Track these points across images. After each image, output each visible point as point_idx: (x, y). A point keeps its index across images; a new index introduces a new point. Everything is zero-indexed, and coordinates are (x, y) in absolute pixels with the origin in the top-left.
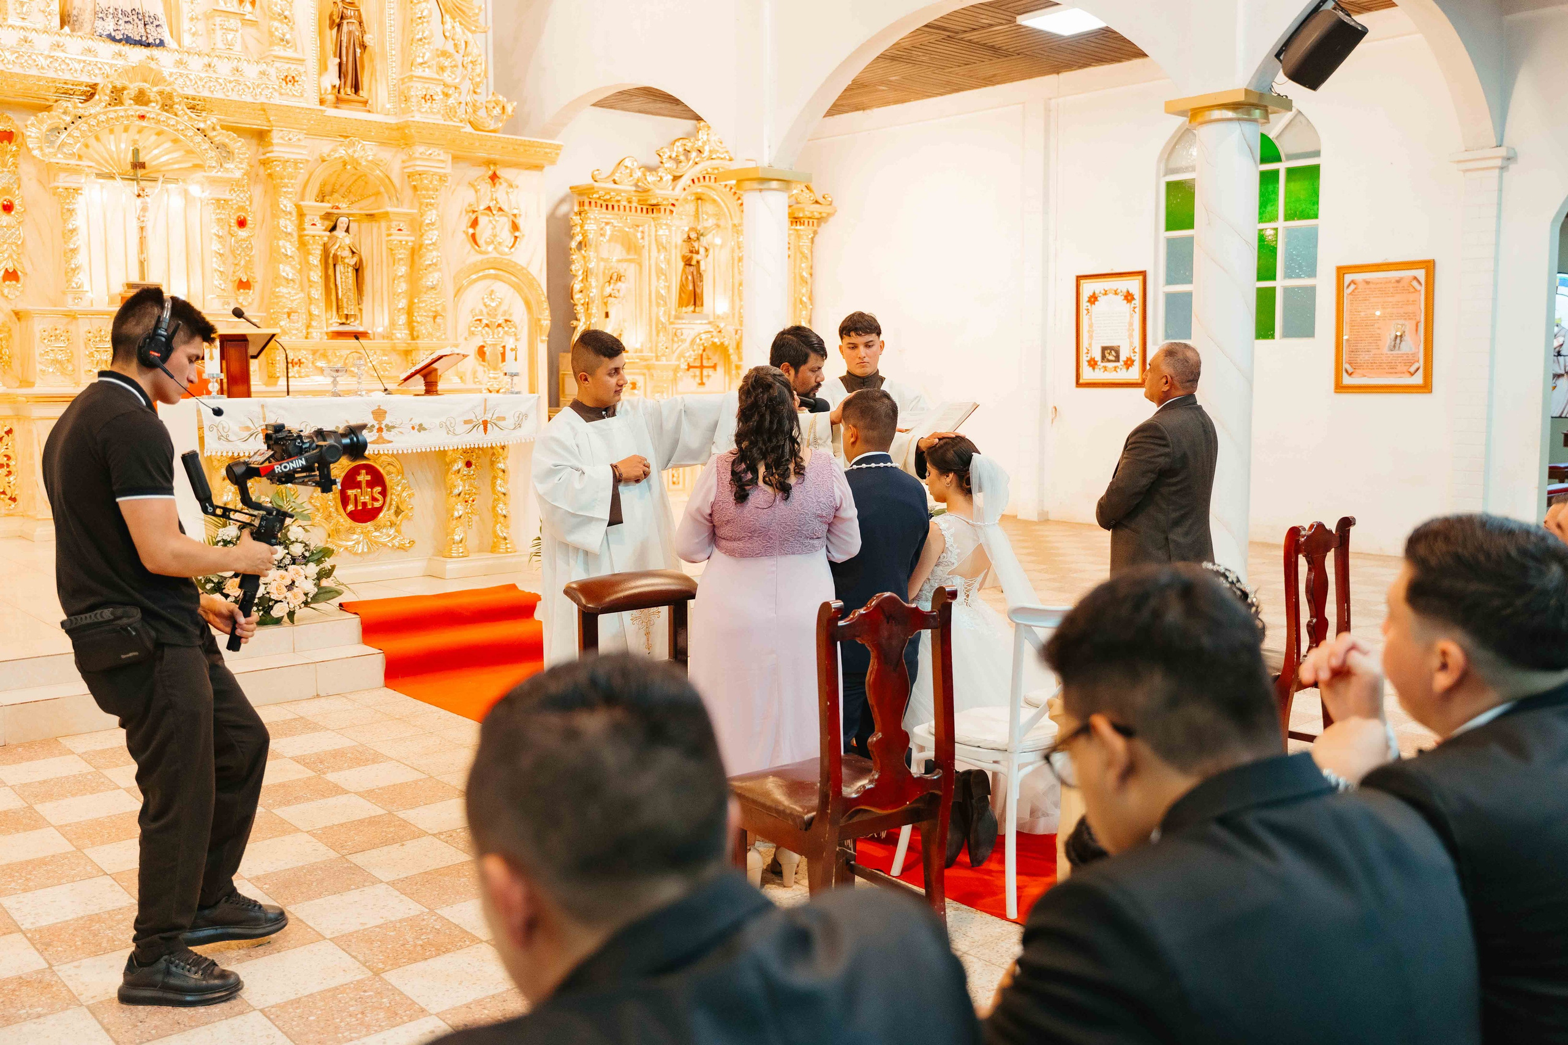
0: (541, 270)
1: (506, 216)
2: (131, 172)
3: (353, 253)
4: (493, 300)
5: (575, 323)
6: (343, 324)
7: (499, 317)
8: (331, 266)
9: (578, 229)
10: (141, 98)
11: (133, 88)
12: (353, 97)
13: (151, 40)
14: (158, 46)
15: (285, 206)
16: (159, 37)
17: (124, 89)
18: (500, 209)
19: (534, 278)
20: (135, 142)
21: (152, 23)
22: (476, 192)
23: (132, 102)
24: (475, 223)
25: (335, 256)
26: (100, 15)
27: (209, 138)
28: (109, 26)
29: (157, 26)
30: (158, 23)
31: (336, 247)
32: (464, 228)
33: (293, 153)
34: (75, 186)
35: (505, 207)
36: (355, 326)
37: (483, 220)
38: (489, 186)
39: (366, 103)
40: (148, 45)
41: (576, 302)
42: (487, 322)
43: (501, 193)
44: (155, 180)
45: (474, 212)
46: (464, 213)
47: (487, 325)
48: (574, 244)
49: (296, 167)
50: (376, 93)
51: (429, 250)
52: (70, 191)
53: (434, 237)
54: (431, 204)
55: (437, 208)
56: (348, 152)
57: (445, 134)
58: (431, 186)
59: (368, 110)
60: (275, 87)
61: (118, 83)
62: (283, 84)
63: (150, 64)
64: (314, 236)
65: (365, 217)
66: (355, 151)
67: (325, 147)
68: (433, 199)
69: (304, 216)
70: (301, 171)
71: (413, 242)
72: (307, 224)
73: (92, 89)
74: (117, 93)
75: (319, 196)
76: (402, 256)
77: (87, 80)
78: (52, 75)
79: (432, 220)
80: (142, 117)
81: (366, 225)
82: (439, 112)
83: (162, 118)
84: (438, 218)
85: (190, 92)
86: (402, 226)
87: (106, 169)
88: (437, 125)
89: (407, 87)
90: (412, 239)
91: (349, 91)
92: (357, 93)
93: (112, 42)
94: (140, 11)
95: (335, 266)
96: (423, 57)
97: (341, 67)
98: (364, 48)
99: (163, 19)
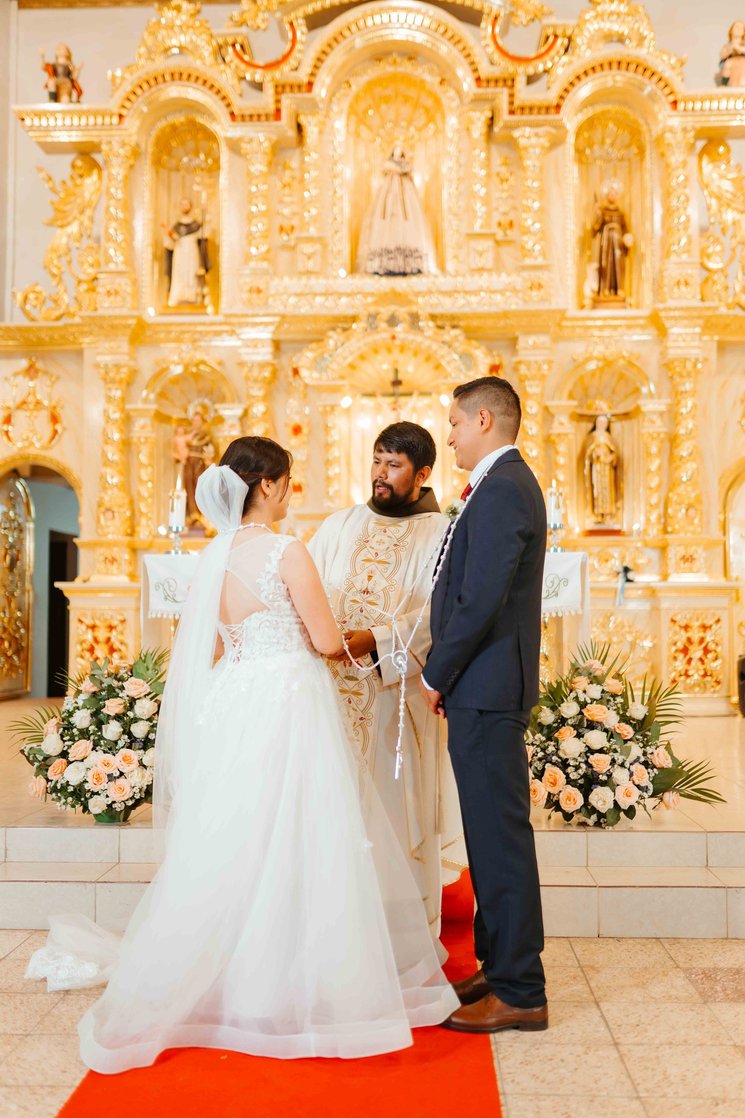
2: (391, 389)
3: (611, 452)
6: (599, 523)
8: (588, 467)
10: (392, 320)
11: (385, 312)
12: (613, 297)
13: (408, 270)
14: (412, 274)
16: (417, 266)
17: (378, 314)
20: (396, 362)
21: (412, 256)
23: (385, 325)
25: (592, 457)
27: (454, 349)
28: (375, 265)
29: (416, 258)
30: (416, 255)
31: (595, 447)
33: (541, 355)
34: (331, 403)
36: (611, 524)
39: (624, 300)
40: (404, 274)
44: (409, 394)
49: (539, 368)
50: (638, 291)
51: (683, 441)
52: (328, 409)
53: (690, 426)
54: (686, 392)
55: (693, 396)
56: (598, 350)
57: (699, 317)
58: (684, 373)
59: (625, 307)
60: (520, 295)
61: (372, 309)
62: (529, 291)
63: (399, 289)
64: (559, 435)
65: (626, 415)
66: (607, 348)
67: (578, 349)
68: (688, 386)
69: (553, 416)
70: (546, 373)
71: (666, 433)
72: (556, 424)
73: (354, 319)
74: (373, 317)
75: (571, 396)
76: (654, 449)
77: (350, 312)
78: (324, 312)
79: (689, 409)
80: (394, 338)
81: (626, 424)
82: (694, 297)
83: (410, 337)
84: (695, 406)
85: (438, 311)
86: (655, 418)
87: (369, 389)
88: (687, 309)
89: (662, 277)
90: (665, 430)
91: (607, 292)
92: (616, 293)
93: (376, 277)
94: (402, 247)
95: (591, 465)
96: (679, 244)
97: (601, 272)
98: (625, 250)
99: (425, 252)
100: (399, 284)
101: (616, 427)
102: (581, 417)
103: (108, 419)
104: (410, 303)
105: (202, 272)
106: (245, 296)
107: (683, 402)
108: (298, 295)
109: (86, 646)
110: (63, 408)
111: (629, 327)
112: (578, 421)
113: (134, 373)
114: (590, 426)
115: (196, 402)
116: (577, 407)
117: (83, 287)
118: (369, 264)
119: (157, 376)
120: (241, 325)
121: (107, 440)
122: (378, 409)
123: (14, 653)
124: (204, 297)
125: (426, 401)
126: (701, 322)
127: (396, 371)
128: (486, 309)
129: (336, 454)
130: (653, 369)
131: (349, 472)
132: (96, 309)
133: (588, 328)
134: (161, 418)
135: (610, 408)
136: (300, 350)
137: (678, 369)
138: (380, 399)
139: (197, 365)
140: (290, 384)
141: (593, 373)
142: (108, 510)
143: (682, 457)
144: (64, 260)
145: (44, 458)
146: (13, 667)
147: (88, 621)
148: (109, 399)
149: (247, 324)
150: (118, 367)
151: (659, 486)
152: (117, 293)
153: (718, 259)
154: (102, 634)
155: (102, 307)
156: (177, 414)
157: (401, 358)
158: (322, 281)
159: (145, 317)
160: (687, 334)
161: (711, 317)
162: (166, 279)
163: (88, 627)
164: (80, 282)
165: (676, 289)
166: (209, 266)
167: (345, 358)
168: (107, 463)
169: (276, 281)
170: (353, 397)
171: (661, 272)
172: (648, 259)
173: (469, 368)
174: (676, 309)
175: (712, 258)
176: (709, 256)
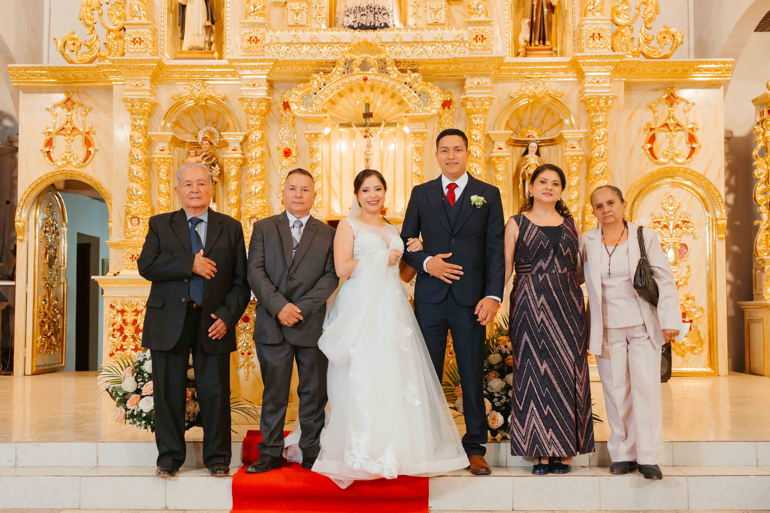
0: (719, 176)
1: (684, 130)
2: (363, 121)
4: (671, 205)
5: (756, 222)
7: (677, 218)
8: (521, 183)
9: (761, 137)
10: (364, 66)
11: (358, 58)
12: (541, 46)
13: (377, 24)
14: (381, 28)
15: (476, 136)
16: (384, 21)
17: (353, 60)
18: (678, 124)
19: (710, 183)
20: (367, 98)
21: (380, 13)
22: (654, 112)
23: (358, 69)
24: (652, 139)
25: (524, 174)
26: (347, 13)
27: (414, 89)
28: (350, 20)
29: (384, 14)
30: (383, 12)
31: (526, 166)
32: (643, 144)
33: (483, 93)
34: (315, 131)
35: (683, 123)
37: (661, 136)
38: (667, 106)
39: (551, 49)
40: (374, 28)
41: (759, 203)
42: (665, 223)
43: (678, 111)
44: (378, 125)
45: (652, 129)
46: (642, 131)
47: (666, 227)
48: (755, 153)
49: (482, 104)
50: (562, 41)
51: (597, 162)
52: (313, 136)
53: (603, 150)
54: (598, 123)
55: (605, 127)
56: (530, 89)
57: (610, 64)
58: (598, 108)
59: (551, 55)
60: (467, 45)
61: (348, 56)
62: (474, 42)
63: (370, 40)
64: (498, 157)
65: (552, 142)
66: (536, 88)
67: (514, 88)
68: (601, 119)
69: (493, 142)
70: (488, 107)
71: (583, 156)
72: (496, 148)
73: (334, 64)
74: (348, 64)
75: (508, 126)
76: (574, 169)
77: (331, 58)
78: (309, 58)
79: (601, 136)
80: (365, 79)
81: (552, 148)
82: (606, 47)
83: (379, 78)
84: (606, 134)
85: (402, 57)
86: (575, 144)
87: (346, 120)
88: (600, 57)
89: (581, 30)
90: (583, 153)
91: (537, 43)
92: (544, 43)
93: (352, 30)
94: (373, 6)
95: (524, 182)
96: (594, 4)
97: (532, 25)
98: (552, 8)
99: (391, 9)
100: (370, 35)
101: (544, 150)
102: (517, 143)
103: (134, 144)
104: (379, 52)
105: (209, 23)
106: (246, 44)
107: (597, 131)
108: (288, 44)
109: (117, 327)
110: (94, 134)
111: (555, 71)
112: (514, 146)
113: (154, 105)
114: (524, 149)
115: (205, 130)
116: (512, 135)
117: (113, 35)
118: (346, 18)
119: (173, 108)
120: (242, 68)
121: (133, 160)
122: (353, 135)
123: (52, 334)
124: (211, 44)
125: (391, 129)
126: (611, 68)
127: (368, 106)
128: (440, 56)
129: (320, 172)
130: (573, 105)
131: (330, 187)
132: (123, 54)
133: (522, 71)
134: (177, 142)
135: (539, 135)
136: (290, 90)
137: (593, 105)
138: (354, 128)
139: (206, 99)
140: (282, 115)
141: (526, 107)
142: (134, 217)
143: (596, 175)
144: (96, 13)
145: (80, 175)
146: (51, 346)
147: (119, 307)
148: (134, 127)
149: (247, 68)
150: (142, 101)
151: (578, 198)
152: (141, 41)
153: (625, 16)
154: (130, 318)
155: (128, 51)
156: (189, 139)
157: (371, 95)
158: (308, 33)
159: (163, 60)
160: (600, 76)
161: (620, 62)
162: (180, 28)
163: (118, 311)
164: (109, 31)
165: (591, 42)
166: (215, 18)
167: (327, 96)
168: (133, 178)
169: (271, 33)
170: (333, 126)
171: (580, 26)
172: (570, 16)
173: (426, 104)
174: (591, 57)
175: (621, 16)
176: (618, 14)
